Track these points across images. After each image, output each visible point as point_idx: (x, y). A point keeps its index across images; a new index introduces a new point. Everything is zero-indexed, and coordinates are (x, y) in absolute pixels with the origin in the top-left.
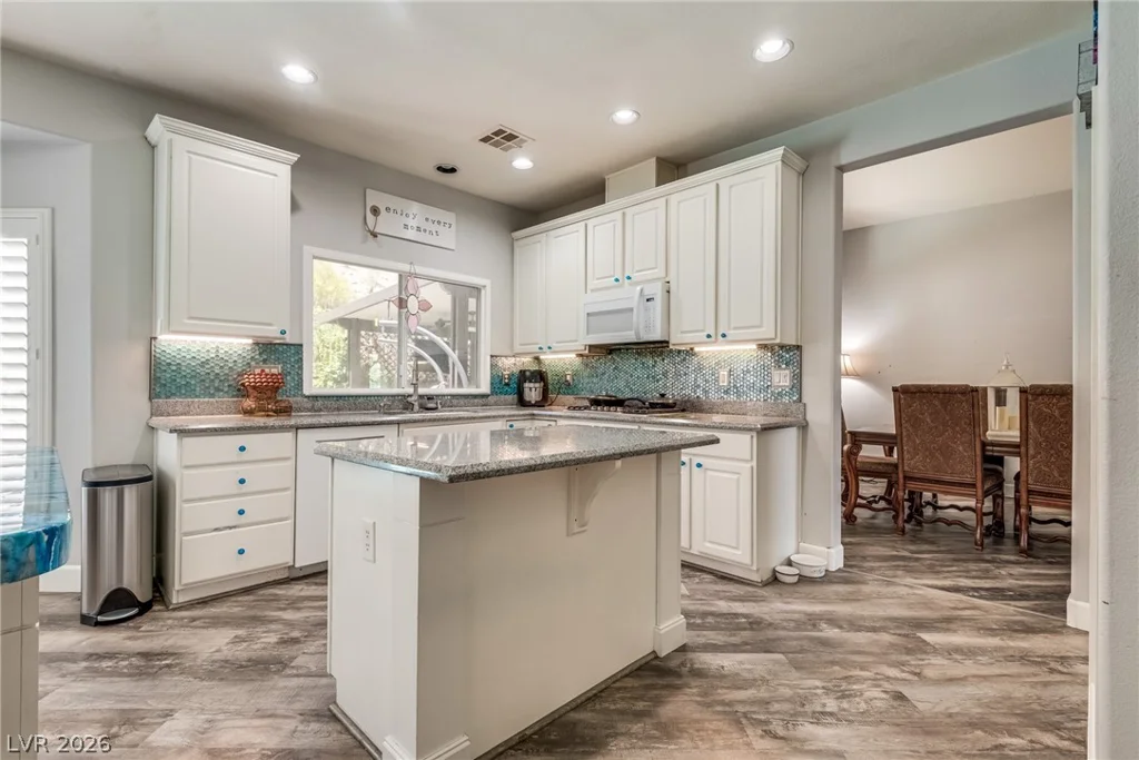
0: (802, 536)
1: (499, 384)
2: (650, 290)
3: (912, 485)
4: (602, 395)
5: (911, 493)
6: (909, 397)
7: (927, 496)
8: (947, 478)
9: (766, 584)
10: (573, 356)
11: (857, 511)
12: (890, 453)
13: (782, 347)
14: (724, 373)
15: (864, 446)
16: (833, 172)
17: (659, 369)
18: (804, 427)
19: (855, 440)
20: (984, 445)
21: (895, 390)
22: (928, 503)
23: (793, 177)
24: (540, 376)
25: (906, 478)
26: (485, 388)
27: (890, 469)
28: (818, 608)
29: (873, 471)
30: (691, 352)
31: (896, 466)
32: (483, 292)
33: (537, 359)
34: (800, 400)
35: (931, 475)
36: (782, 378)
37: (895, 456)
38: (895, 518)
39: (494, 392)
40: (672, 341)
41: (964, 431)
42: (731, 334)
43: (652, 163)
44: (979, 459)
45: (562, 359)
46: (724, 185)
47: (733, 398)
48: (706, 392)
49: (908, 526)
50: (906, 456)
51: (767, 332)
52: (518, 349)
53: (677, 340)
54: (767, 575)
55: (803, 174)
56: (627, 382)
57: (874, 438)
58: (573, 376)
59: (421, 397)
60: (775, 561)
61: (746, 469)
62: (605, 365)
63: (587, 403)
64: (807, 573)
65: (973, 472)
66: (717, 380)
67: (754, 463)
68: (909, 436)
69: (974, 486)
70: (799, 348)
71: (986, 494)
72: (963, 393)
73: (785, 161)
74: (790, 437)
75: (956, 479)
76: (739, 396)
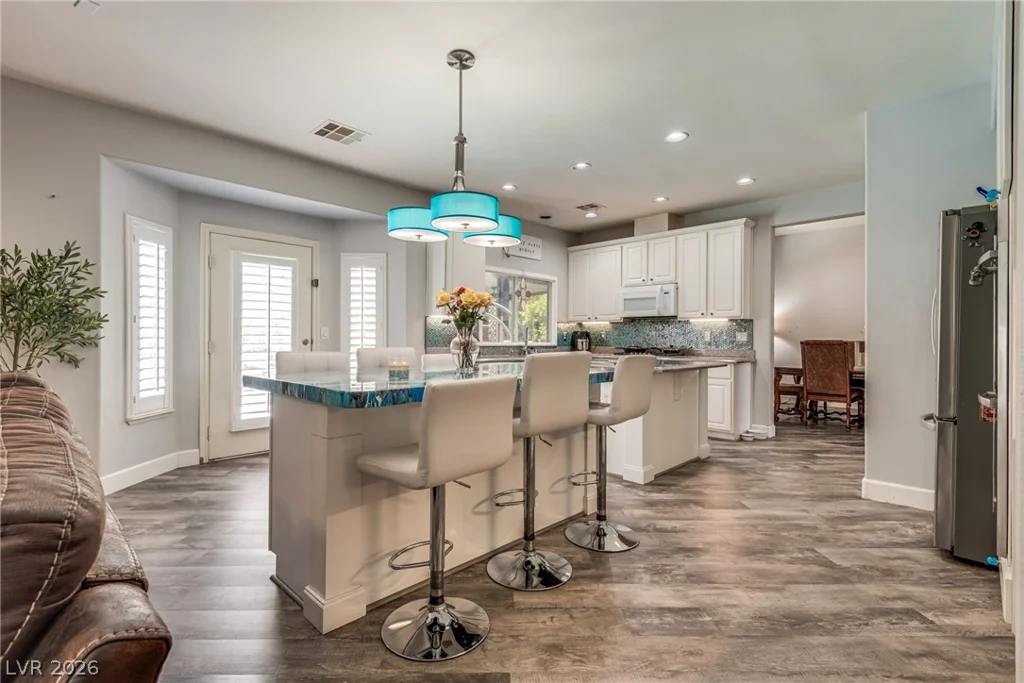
0: (753, 421)
1: (561, 339)
2: (666, 288)
3: (813, 397)
4: (633, 346)
5: (812, 403)
6: (809, 347)
7: (821, 404)
8: (831, 392)
9: (738, 441)
10: (607, 323)
11: (779, 415)
12: (798, 381)
13: (741, 320)
14: (708, 334)
15: (784, 376)
16: (770, 228)
17: (666, 332)
18: (754, 363)
19: (779, 372)
20: (851, 373)
21: (802, 343)
22: (821, 411)
23: (749, 231)
24: (587, 335)
25: (808, 393)
26: (554, 342)
27: (798, 390)
28: (766, 448)
29: (788, 391)
30: (687, 322)
31: (802, 388)
32: (553, 284)
33: (580, 325)
34: (752, 348)
35: (823, 391)
36: (742, 337)
37: (802, 383)
38: (802, 418)
39: (559, 345)
40: (679, 316)
41: (840, 366)
42: (716, 313)
43: (666, 215)
44: (848, 382)
45: (599, 324)
46: (711, 233)
47: (713, 347)
48: (697, 344)
49: (809, 422)
50: (808, 381)
51: (737, 313)
52: (571, 318)
53: (681, 316)
54: (738, 438)
55: (754, 228)
56: (645, 339)
57: (790, 371)
58: (607, 334)
59: (528, 347)
60: (741, 432)
61: (729, 383)
62: (630, 328)
63: (623, 351)
64: (757, 437)
65: (846, 389)
66: (703, 337)
67: (732, 380)
68: (810, 370)
69: (845, 396)
70: (751, 321)
71: (853, 400)
72: (840, 345)
73: (745, 224)
74: (748, 367)
75: (836, 392)
76: (717, 347)
